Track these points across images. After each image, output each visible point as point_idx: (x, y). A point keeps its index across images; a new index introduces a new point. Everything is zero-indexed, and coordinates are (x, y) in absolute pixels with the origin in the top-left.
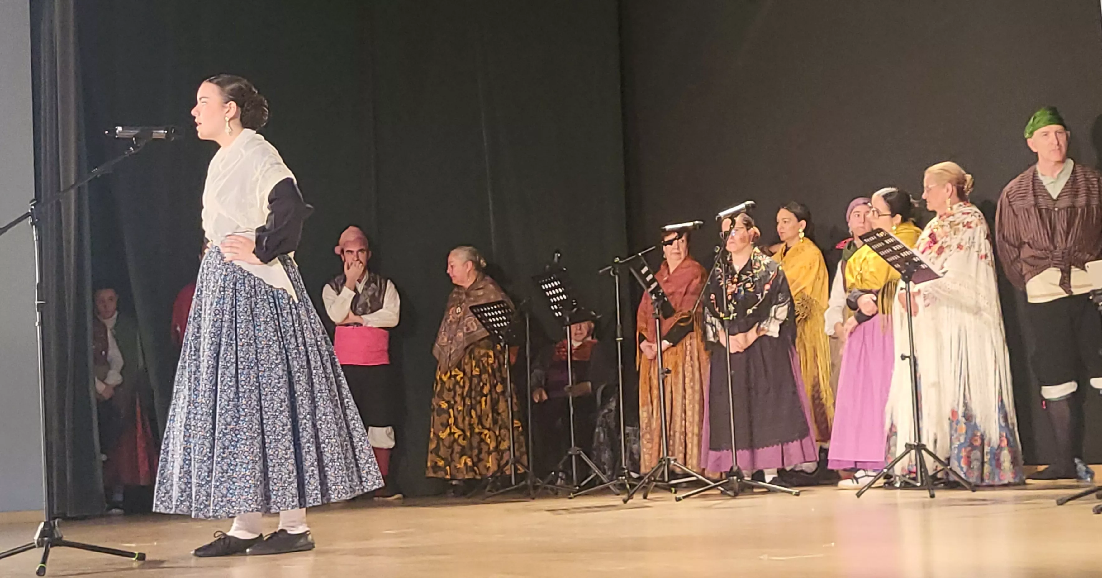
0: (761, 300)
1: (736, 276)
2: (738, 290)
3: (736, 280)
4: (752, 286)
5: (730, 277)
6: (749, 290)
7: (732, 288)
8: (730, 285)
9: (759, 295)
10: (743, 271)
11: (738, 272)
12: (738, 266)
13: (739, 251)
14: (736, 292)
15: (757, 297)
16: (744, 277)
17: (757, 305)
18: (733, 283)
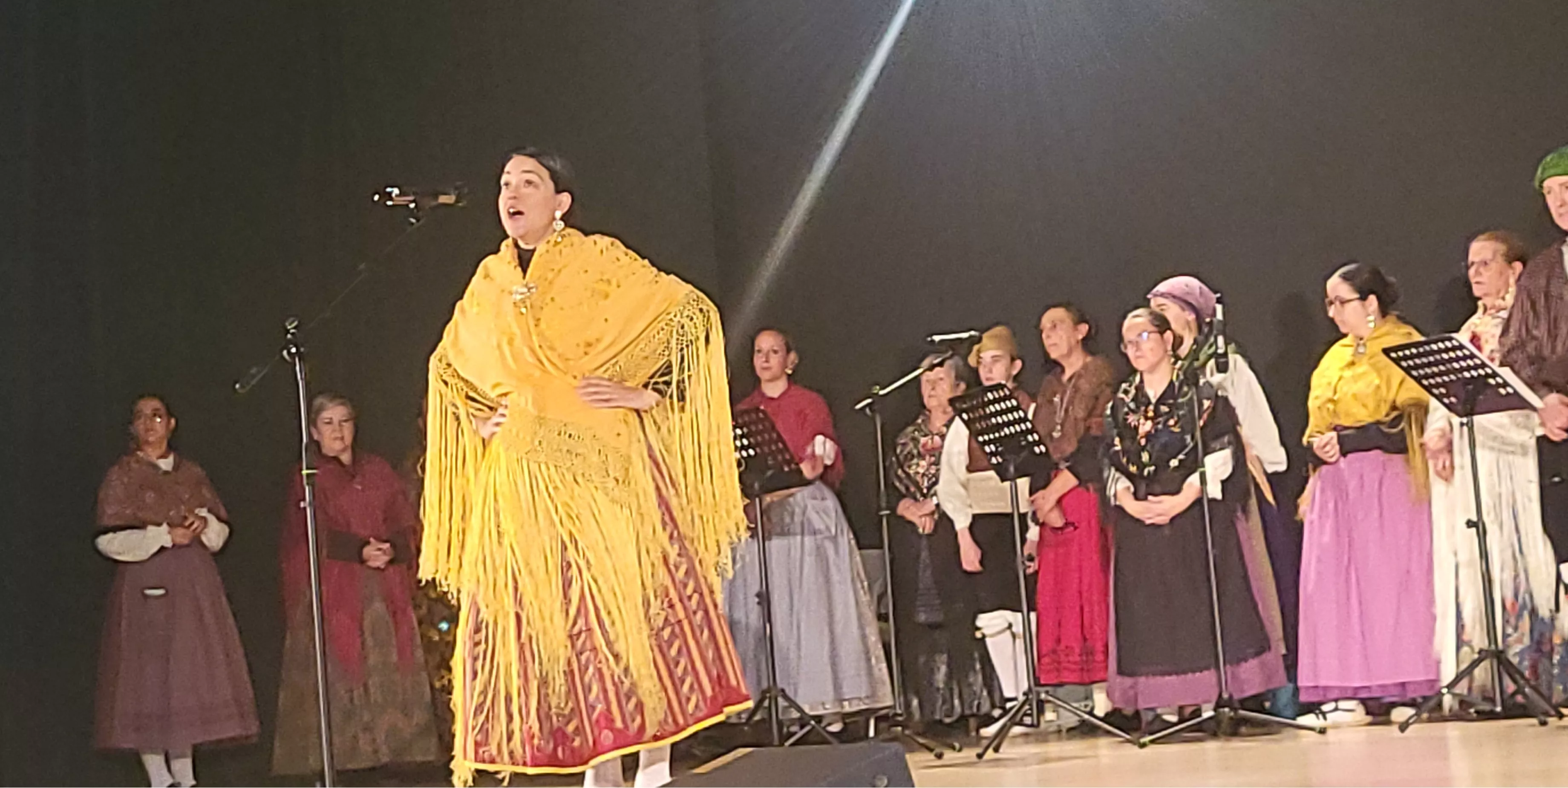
0: (1191, 445)
1: (1151, 407)
2: (1156, 430)
3: (1151, 414)
4: (1176, 423)
5: (1143, 408)
6: (1173, 429)
7: (1146, 427)
8: (1142, 421)
9: (1188, 438)
10: (1161, 400)
11: (1153, 401)
12: (1153, 392)
13: (1153, 368)
14: (1153, 431)
15: (1185, 440)
16: (1164, 409)
17: (1184, 452)
18: (1147, 418)
